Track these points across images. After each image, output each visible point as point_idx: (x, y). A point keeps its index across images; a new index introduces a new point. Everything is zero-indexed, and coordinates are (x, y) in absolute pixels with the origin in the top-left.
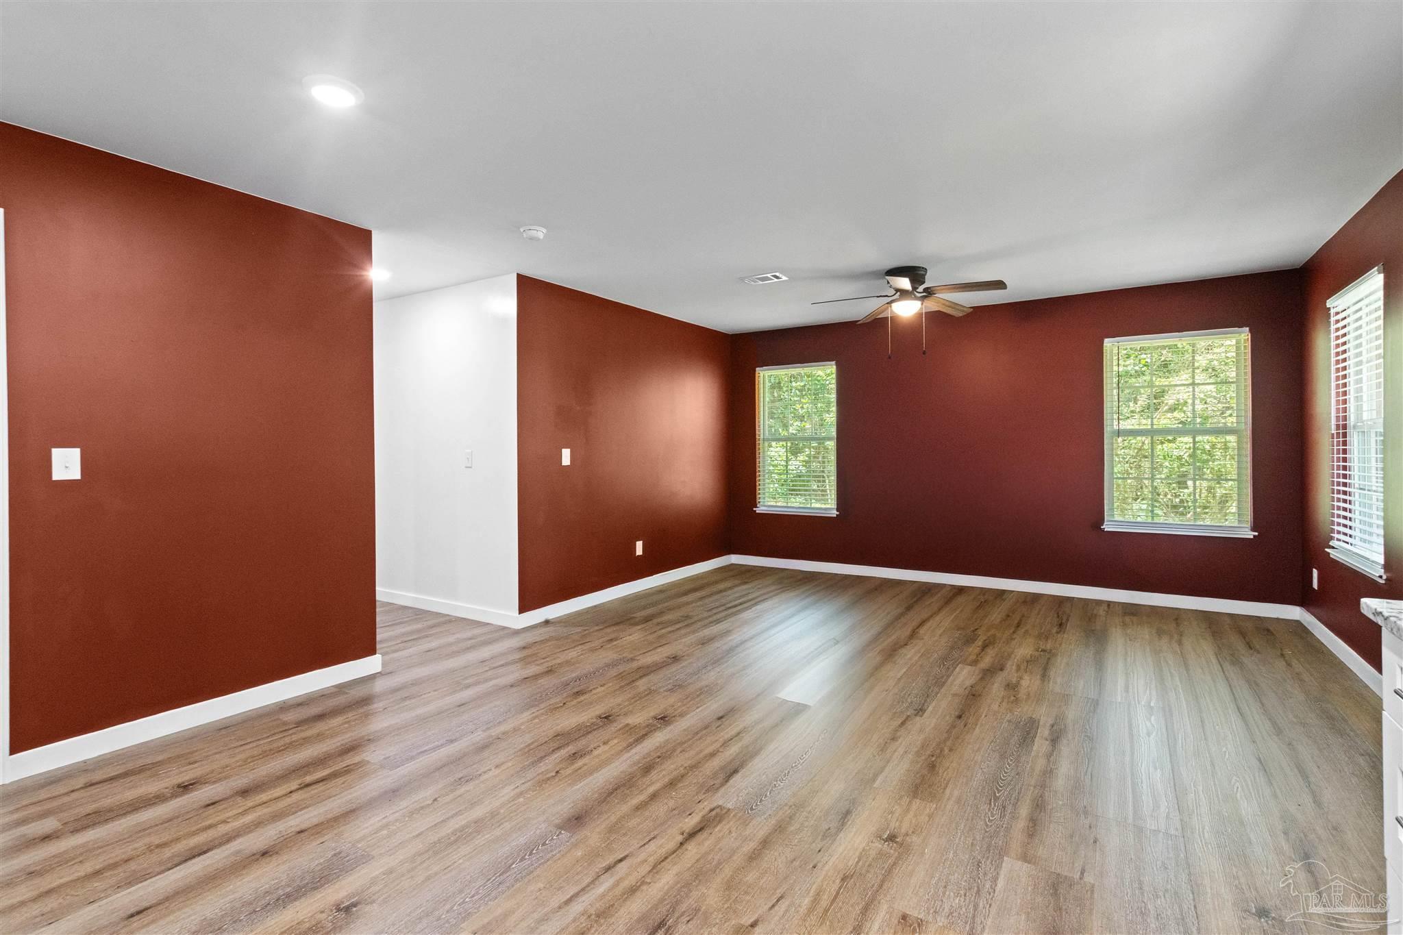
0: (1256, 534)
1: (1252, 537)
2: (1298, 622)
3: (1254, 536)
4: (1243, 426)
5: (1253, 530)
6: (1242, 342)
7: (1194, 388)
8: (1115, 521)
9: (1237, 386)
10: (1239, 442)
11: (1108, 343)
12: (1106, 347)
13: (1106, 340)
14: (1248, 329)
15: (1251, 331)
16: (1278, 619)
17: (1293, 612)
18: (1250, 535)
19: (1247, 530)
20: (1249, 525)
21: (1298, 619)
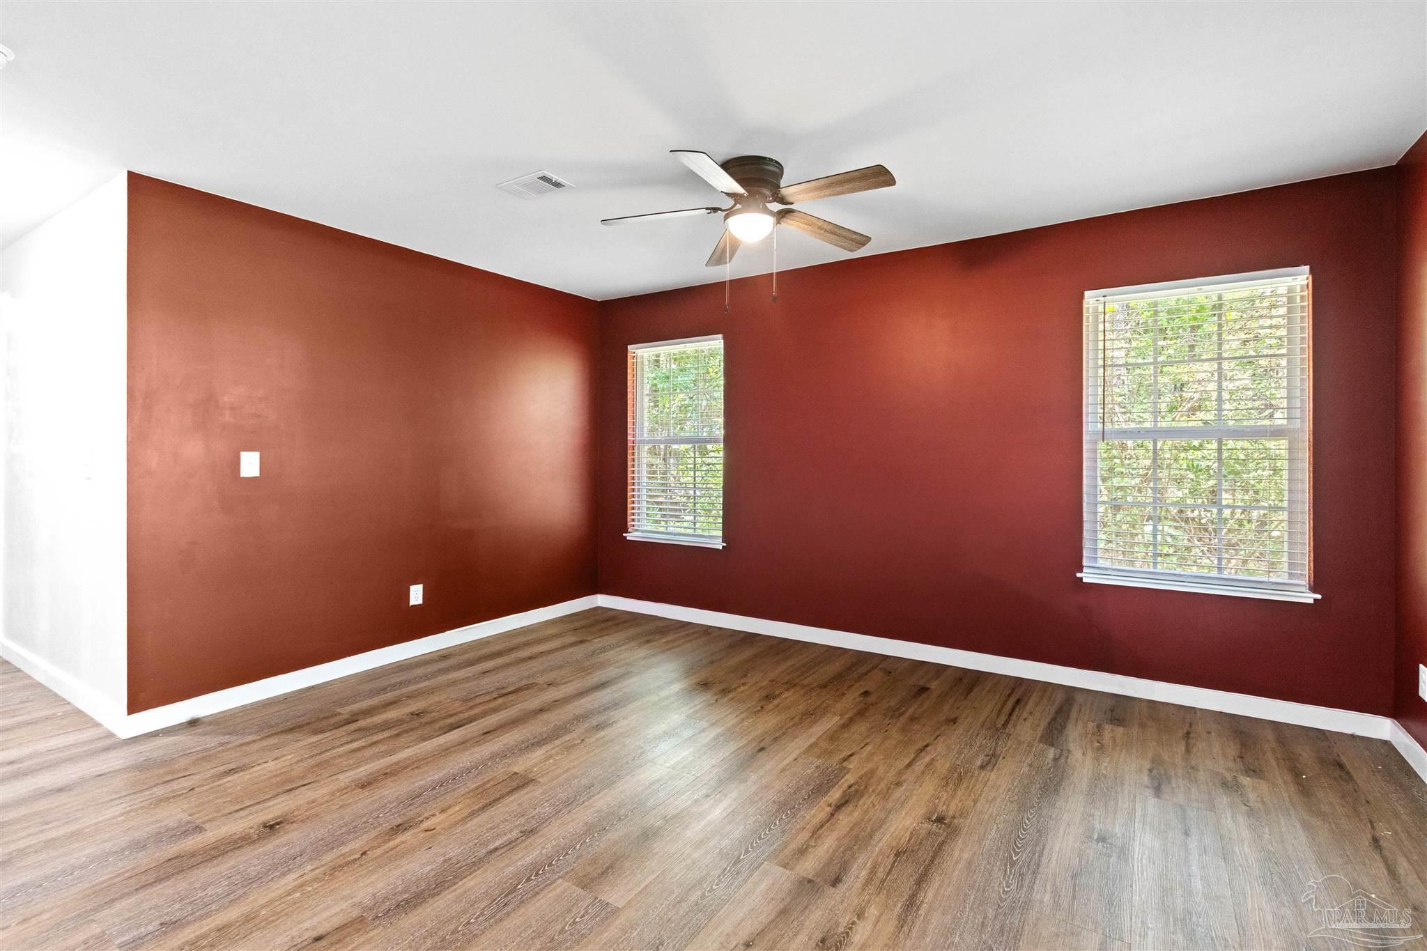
0: (1319, 596)
1: (1311, 601)
2: (1386, 743)
3: (1315, 600)
4: (1297, 424)
5: (1314, 589)
6: (1298, 290)
7: (1220, 364)
8: (1098, 568)
9: (1288, 360)
10: (1291, 449)
11: (1091, 299)
12: (1088, 303)
13: (1087, 294)
14: (1307, 267)
15: (1312, 271)
16: (1353, 736)
17: (1381, 728)
18: (1309, 598)
19: (1303, 589)
20: (1304, 582)
21: (1388, 739)
